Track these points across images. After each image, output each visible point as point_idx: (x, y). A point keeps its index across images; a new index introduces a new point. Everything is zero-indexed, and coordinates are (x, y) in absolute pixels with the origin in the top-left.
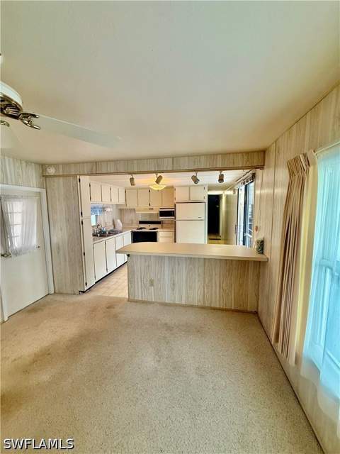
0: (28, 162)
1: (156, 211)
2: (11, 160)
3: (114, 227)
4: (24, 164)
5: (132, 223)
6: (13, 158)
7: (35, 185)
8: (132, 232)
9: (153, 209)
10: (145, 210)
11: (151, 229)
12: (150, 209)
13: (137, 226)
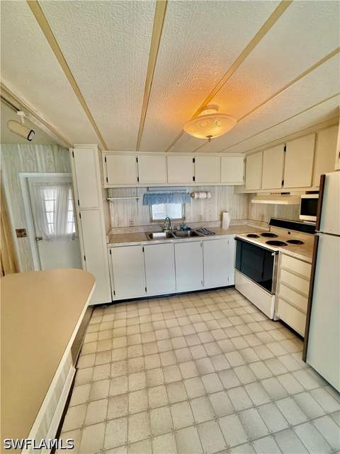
1: (295, 201)
6: (43, 145)
8: (237, 239)
9: (289, 193)
10: (273, 196)
11: (269, 243)
12: (282, 194)
13: (266, 228)
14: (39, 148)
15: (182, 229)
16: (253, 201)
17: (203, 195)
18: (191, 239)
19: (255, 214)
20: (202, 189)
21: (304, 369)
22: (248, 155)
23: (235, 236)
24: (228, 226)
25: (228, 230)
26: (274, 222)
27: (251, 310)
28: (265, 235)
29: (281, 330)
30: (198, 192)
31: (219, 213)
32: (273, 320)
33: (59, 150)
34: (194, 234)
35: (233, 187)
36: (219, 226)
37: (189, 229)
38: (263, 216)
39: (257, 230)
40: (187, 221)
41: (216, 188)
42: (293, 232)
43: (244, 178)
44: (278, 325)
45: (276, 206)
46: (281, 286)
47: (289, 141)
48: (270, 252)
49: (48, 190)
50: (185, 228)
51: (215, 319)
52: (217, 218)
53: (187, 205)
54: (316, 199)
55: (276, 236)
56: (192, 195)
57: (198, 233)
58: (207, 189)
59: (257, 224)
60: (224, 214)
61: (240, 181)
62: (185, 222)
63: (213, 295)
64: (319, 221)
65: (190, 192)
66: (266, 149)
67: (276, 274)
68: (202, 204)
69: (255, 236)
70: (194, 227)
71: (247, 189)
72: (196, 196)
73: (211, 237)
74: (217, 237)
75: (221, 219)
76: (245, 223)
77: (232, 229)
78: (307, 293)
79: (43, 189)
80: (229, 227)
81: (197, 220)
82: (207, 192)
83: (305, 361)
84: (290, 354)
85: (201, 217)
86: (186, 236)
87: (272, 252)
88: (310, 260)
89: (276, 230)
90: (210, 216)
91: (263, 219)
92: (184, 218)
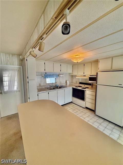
0: (13, 55)
1: (87, 78)
2: (4, 54)
3: (66, 84)
4: (11, 56)
5: (77, 83)
6: (5, 54)
7: (17, 65)
8: (73, 88)
9: (86, 76)
10: (81, 76)
11: (82, 88)
12: (84, 76)
13: (78, 85)
14: (3, 55)
15: (56, 86)
18: (59, 89)
19: (74, 81)
22: (73, 65)
23: (72, 87)
30: (61, 75)
32: (85, 108)
33: (12, 56)
34: (60, 88)
35: (69, 73)
37: (58, 86)
45: (80, 79)
46: (87, 99)
47: (85, 63)
49: (6, 72)
52: (65, 82)
53: (57, 78)
57: (61, 87)
59: (75, 84)
60: (67, 81)
61: (71, 72)
64: (97, 82)
65: (58, 74)
66: (79, 64)
68: (61, 78)
69: (77, 87)
70: (60, 85)
71: (73, 74)
78: (95, 99)
79: (4, 71)
80: (69, 85)
81: (60, 83)
82: (63, 75)
87: (84, 90)
88: (95, 91)
89: (80, 85)
90: (63, 82)
91: (77, 82)
92: (56, 83)
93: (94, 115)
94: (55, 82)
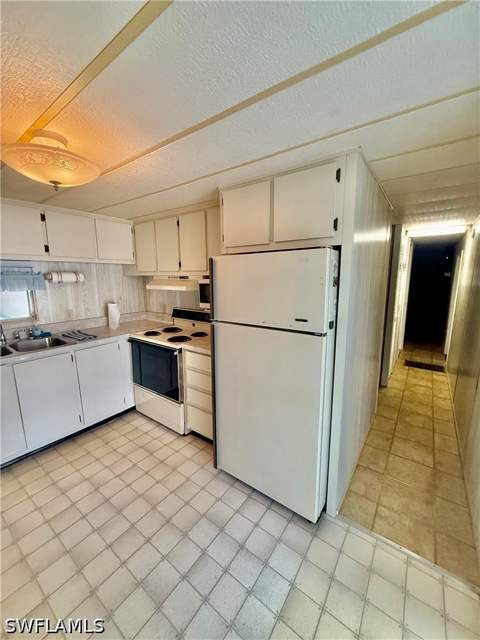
1: (194, 286)
5: (164, 313)
8: (131, 340)
9: (187, 277)
10: (171, 280)
11: (171, 340)
12: (181, 278)
13: (169, 322)
15: (31, 335)
16: (148, 287)
17: (69, 278)
18: (51, 351)
19: (155, 304)
20: (67, 267)
21: (215, 476)
22: (137, 224)
23: (128, 336)
24: (117, 322)
25: (117, 329)
26: (177, 313)
27: (158, 432)
28: (168, 330)
29: (194, 443)
30: (59, 272)
31: (102, 305)
32: (184, 435)
34: (57, 343)
35: (121, 267)
36: (105, 324)
37: (48, 335)
38: (164, 306)
39: (157, 325)
40: (42, 321)
41: (93, 267)
42: (197, 323)
43: (135, 255)
44: (189, 439)
45: (178, 295)
46: (188, 390)
47: (182, 214)
48: (172, 351)
50: (38, 333)
51: (106, 467)
52: (99, 312)
53: (38, 293)
54: (208, 285)
55: (181, 330)
56: (47, 276)
58: (78, 267)
60: (111, 306)
61: (128, 259)
62: (36, 324)
63: (101, 432)
64: (212, 308)
65: (43, 272)
66: (158, 219)
67: (181, 378)
68: (69, 291)
69: (154, 334)
70: (57, 331)
71: (139, 269)
72: (56, 278)
73: (89, 344)
74: (100, 342)
75: (107, 314)
76: (143, 317)
77: (124, 327)
80: (121, 324)
81: (63, 318)
82: (76, 273)
83: (216, 467)
84: (202, 467)
85: (69, 313)
86: (43, 347)
87: (175, 350)
88: (209, 353)
89: (180, 323)
90: (87, 310)
91: (164, 309)
92: (35, 317)
93: (215, 471)
94: (28, 315)
